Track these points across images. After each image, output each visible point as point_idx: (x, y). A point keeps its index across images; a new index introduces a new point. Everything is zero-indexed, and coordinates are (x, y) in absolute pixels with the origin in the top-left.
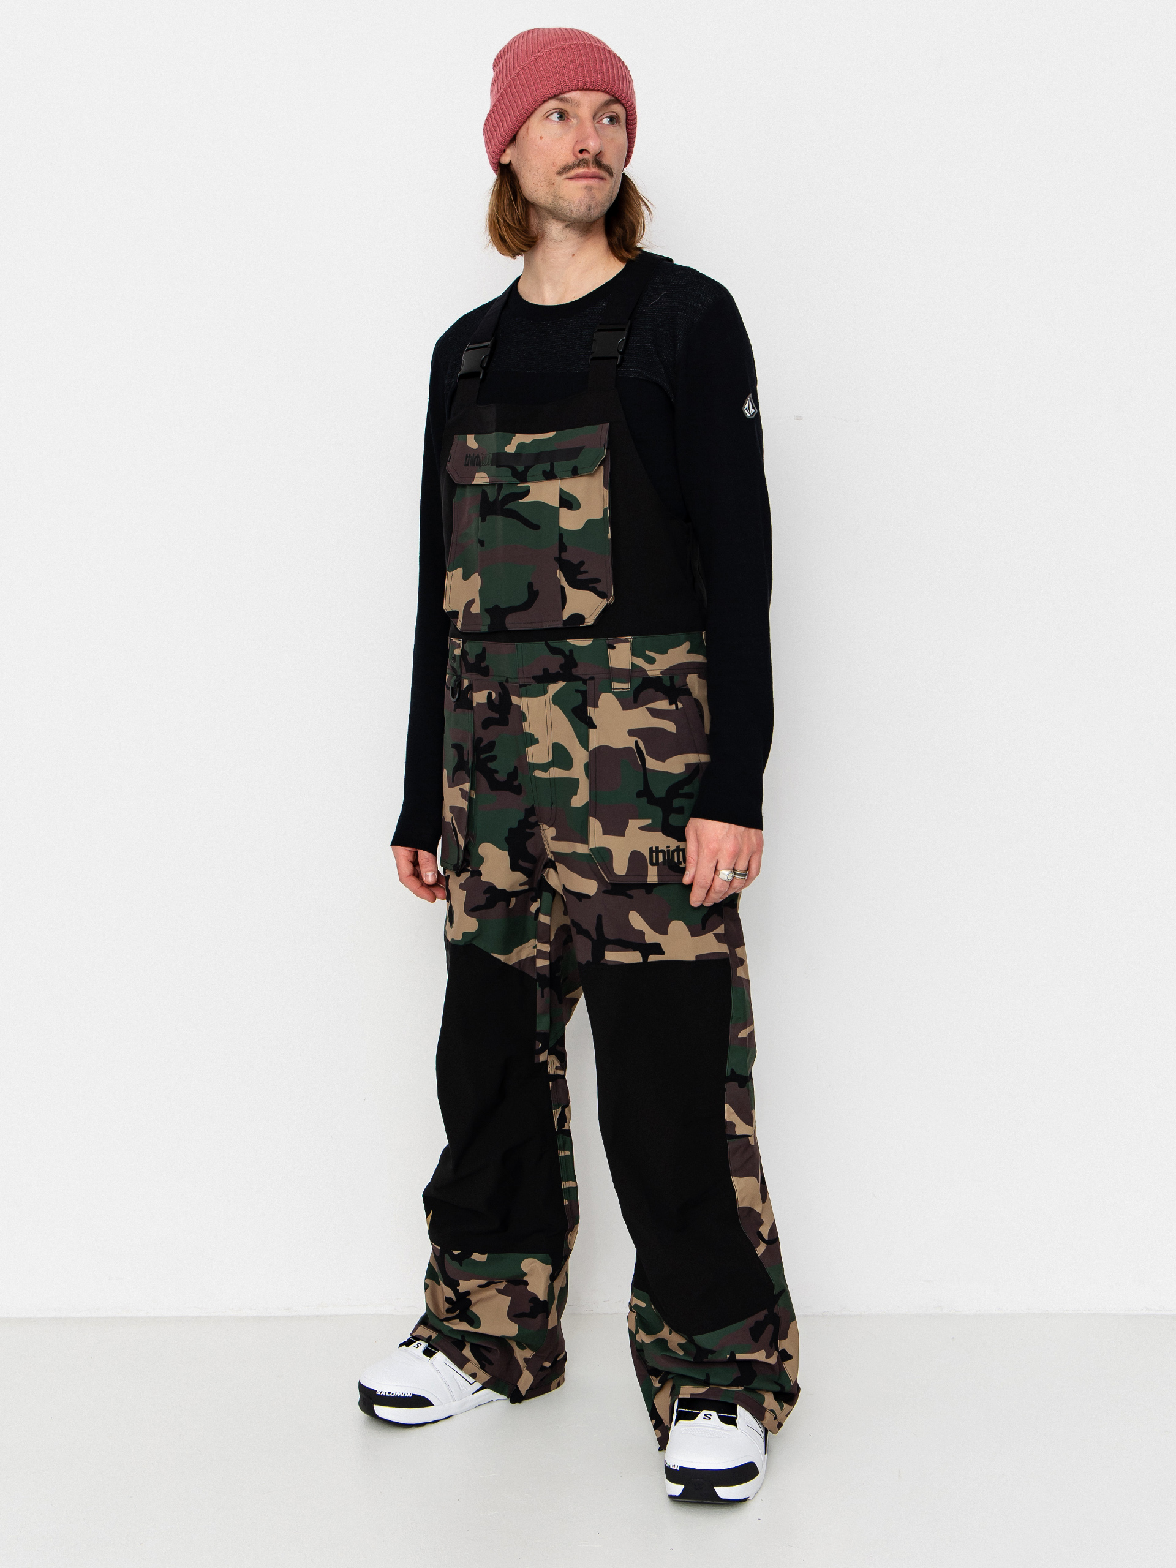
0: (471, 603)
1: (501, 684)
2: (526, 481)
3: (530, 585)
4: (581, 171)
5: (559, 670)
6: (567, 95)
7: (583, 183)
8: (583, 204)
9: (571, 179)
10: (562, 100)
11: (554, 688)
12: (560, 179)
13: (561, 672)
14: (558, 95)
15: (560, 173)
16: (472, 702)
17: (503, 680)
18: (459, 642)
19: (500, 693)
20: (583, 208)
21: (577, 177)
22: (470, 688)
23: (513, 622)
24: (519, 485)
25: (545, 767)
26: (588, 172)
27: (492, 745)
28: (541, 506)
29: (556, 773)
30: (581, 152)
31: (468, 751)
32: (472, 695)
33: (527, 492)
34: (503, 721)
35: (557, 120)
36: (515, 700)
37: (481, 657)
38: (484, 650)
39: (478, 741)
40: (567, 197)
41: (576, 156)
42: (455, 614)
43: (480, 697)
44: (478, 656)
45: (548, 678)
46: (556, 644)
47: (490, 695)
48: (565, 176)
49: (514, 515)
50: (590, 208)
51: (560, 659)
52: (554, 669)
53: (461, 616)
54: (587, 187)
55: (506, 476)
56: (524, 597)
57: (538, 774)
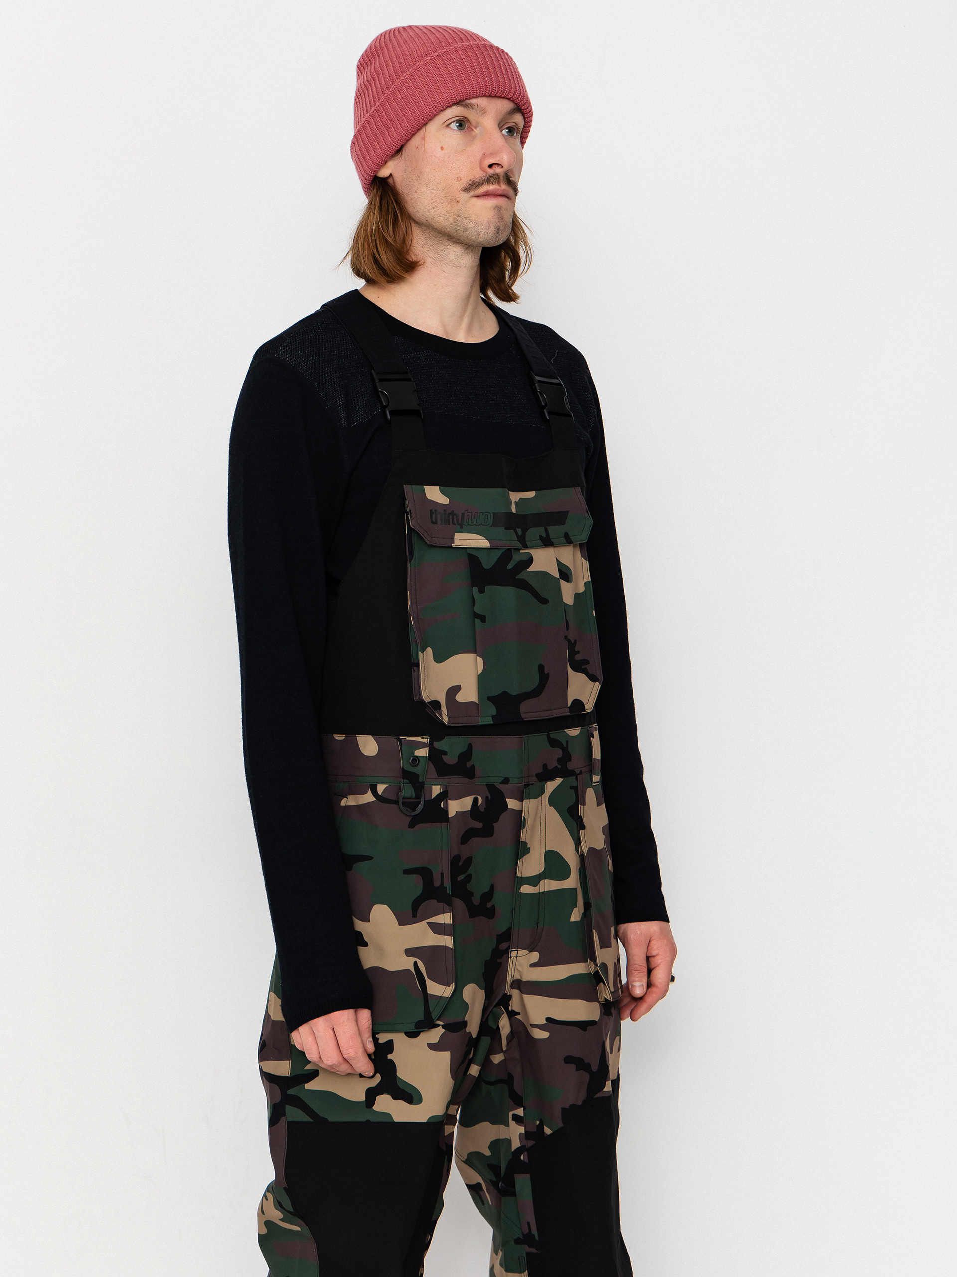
0: (456, 689)
1: (491, 787)
2: (526, 547)
3: (541, 668)
4: (491, 187)
5: (556, 764)
6: (473, 101)
7: (492, 202)
8: (492, 226)
9: (478, 196)
10: (466, 106)
11: (551, 786)
12: (464, 196)
13: (560, 767)
14: (464, 101)
15: (466, 190)
16: (447, 812)
17: (496, 781)
18: (425, 741)
19: (487, 797)
20: (492, 230)
21: (487, 194)
22: (443, 796)
23: (529, 711)
24: (521, 551)
25: (534, 881)
26: (499, 189)
27: (469, 861)
28: (544, 575)
29: (549, 885)
30: (491, 166)
31: (442, 875)
32: (446, 804)
33: (530, 560)
34: (488, 831)
35: (456, 128)
36: (512, 803)
37: (466, 755)
38: (470, 746)
39: (455, 860)
40: (473, 218)
41: (482, 169)
42: (436, 705)
43: (455, 807)
44: (461, 756)
45: (547, 775)
46: (554, 735)
47: (476, 800)
48: (472, 193)
49: (524, 585)
50: (499, 230)
51: (559, 753)
52: (553, 764)
53: (444, 709)
54: (497, 206)
55: (509, 538)
56: (533, 682)
57: (526, 889)
